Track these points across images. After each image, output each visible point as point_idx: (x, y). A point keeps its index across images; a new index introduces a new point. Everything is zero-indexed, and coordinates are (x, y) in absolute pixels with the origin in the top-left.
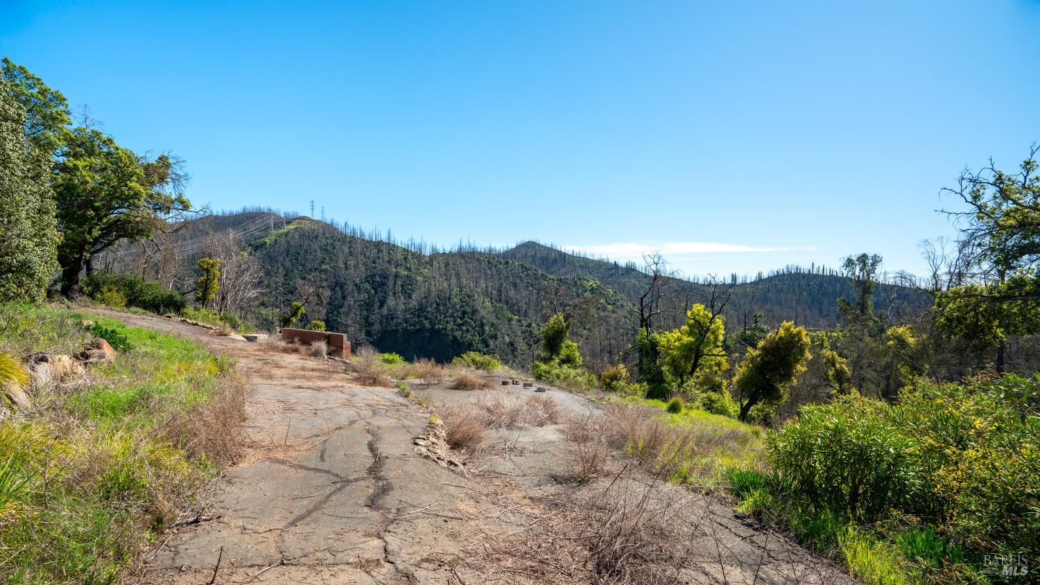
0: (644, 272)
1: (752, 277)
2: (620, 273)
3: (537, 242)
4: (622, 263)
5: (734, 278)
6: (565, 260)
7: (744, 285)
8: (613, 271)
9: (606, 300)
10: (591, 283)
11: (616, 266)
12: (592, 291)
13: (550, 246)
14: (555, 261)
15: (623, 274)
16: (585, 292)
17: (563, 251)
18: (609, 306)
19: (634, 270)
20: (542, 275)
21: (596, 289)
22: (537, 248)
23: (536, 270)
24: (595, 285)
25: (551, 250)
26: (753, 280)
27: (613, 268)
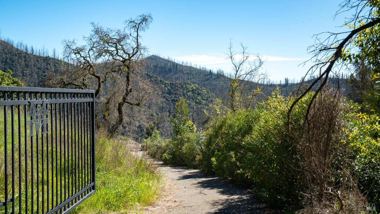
0: (229, 77)
1: (298, 80)
2: (213, 78)
3: (159, 56)
4: (215, 71)
5: (287, 80)
6: (177, 69)
7: (293, 85)
8: (208, 77)
9: (202, 97)
10: (192, 86)
11: (211, 73)
12: (193, 91)
13: (167, 58)
14: (170, 70)
15: (215, 79)
16: (188, 92)
17: (176, 62)
18: (204, 101)
19: (223, 76)
20: (161, 81)
21: (196, 90)
22: (158, 60)
23: (156, 78)
24: (194, 88)
25: (168, 61)
26: (299, 82)
27: (208, 75)
